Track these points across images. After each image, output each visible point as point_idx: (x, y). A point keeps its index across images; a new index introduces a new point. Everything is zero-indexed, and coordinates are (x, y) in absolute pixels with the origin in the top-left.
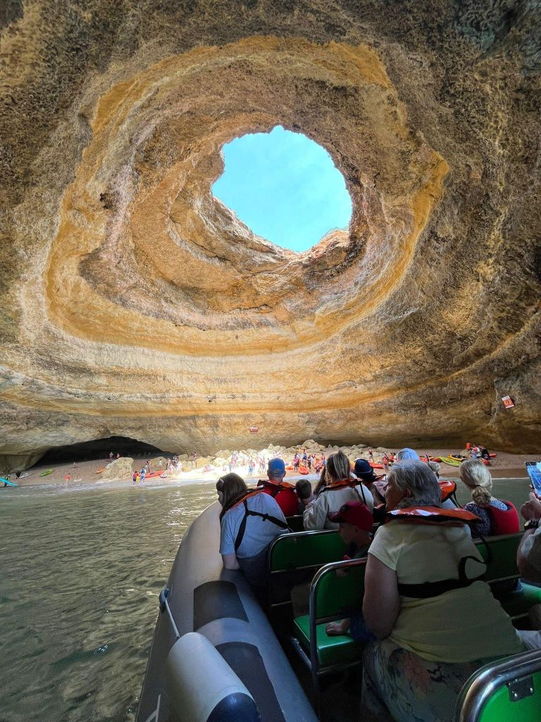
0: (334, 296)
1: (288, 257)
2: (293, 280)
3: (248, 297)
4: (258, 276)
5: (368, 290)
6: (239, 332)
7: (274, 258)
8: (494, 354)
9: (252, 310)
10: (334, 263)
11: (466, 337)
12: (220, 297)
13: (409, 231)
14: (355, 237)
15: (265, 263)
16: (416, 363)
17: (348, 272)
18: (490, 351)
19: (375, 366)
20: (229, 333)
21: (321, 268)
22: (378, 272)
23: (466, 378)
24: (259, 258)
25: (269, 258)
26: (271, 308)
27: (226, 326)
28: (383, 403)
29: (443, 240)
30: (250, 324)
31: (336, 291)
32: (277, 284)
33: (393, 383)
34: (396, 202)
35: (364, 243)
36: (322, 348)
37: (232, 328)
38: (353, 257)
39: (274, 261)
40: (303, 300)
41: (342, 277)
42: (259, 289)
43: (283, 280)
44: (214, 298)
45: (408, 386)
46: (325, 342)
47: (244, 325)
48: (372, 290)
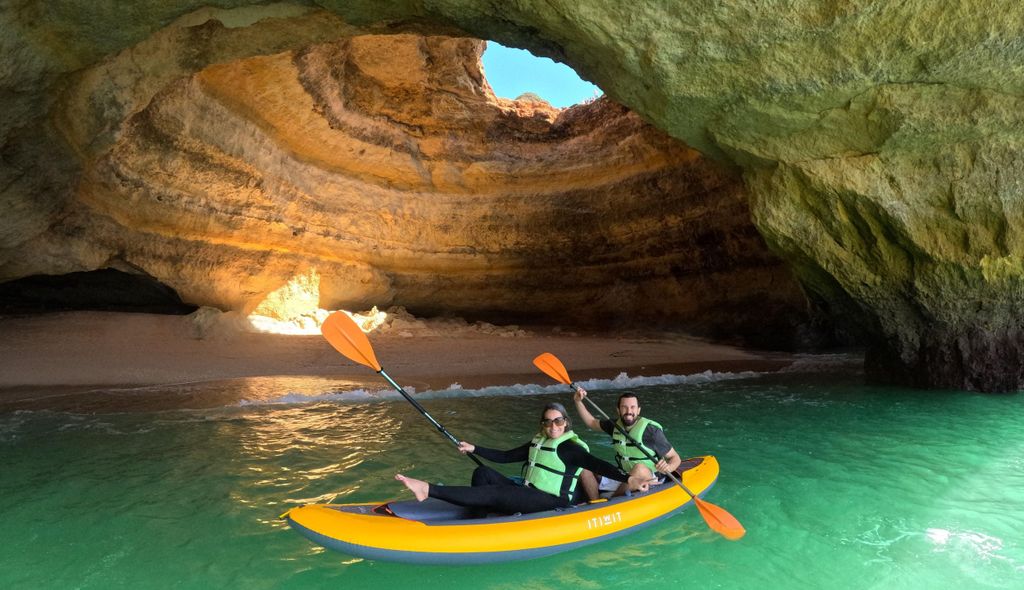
0: (507, 158)
1: (488, 95)
2: (476, 120)
3: (412, 110)
4: (444, 96)
5: (549, 172)
6: (369, 147)
7: (475, 88)
8: (628, 263)
9: (403, 127)
10: (529, 129)
11: (613, 245)
12: (376, 92)
13: (632, 162)
14: (569, 126)
15: (466, 88)
16: (552, 249)
17: (538, 145)
18: (626, 261)
19: (511, 240)
20: (358, 144)
21: (514, 126)
22: (571, 164)
23: (591, 273)
24: (463, 80)
25: (472, 85)
26: (423, 134)
27: (360, 135)
28: (498, 277)
29: (659, 189)
30: (391, 143)
31: (512, 154)
32: (459, 116)
33: (521, 260)
34: (644, 145)
35: (574, 136)
36: (459, 203)
37: (365, 139)
38: (554, 138)
39: (473, 91)
40: (469, 144)
41: (528, 145)
42: (434, 109)
43: (466, 114)
44: (369, 90)
45: (532, 266)
46: (465, 197)
47: (382, 140)
48: (554, 174)
